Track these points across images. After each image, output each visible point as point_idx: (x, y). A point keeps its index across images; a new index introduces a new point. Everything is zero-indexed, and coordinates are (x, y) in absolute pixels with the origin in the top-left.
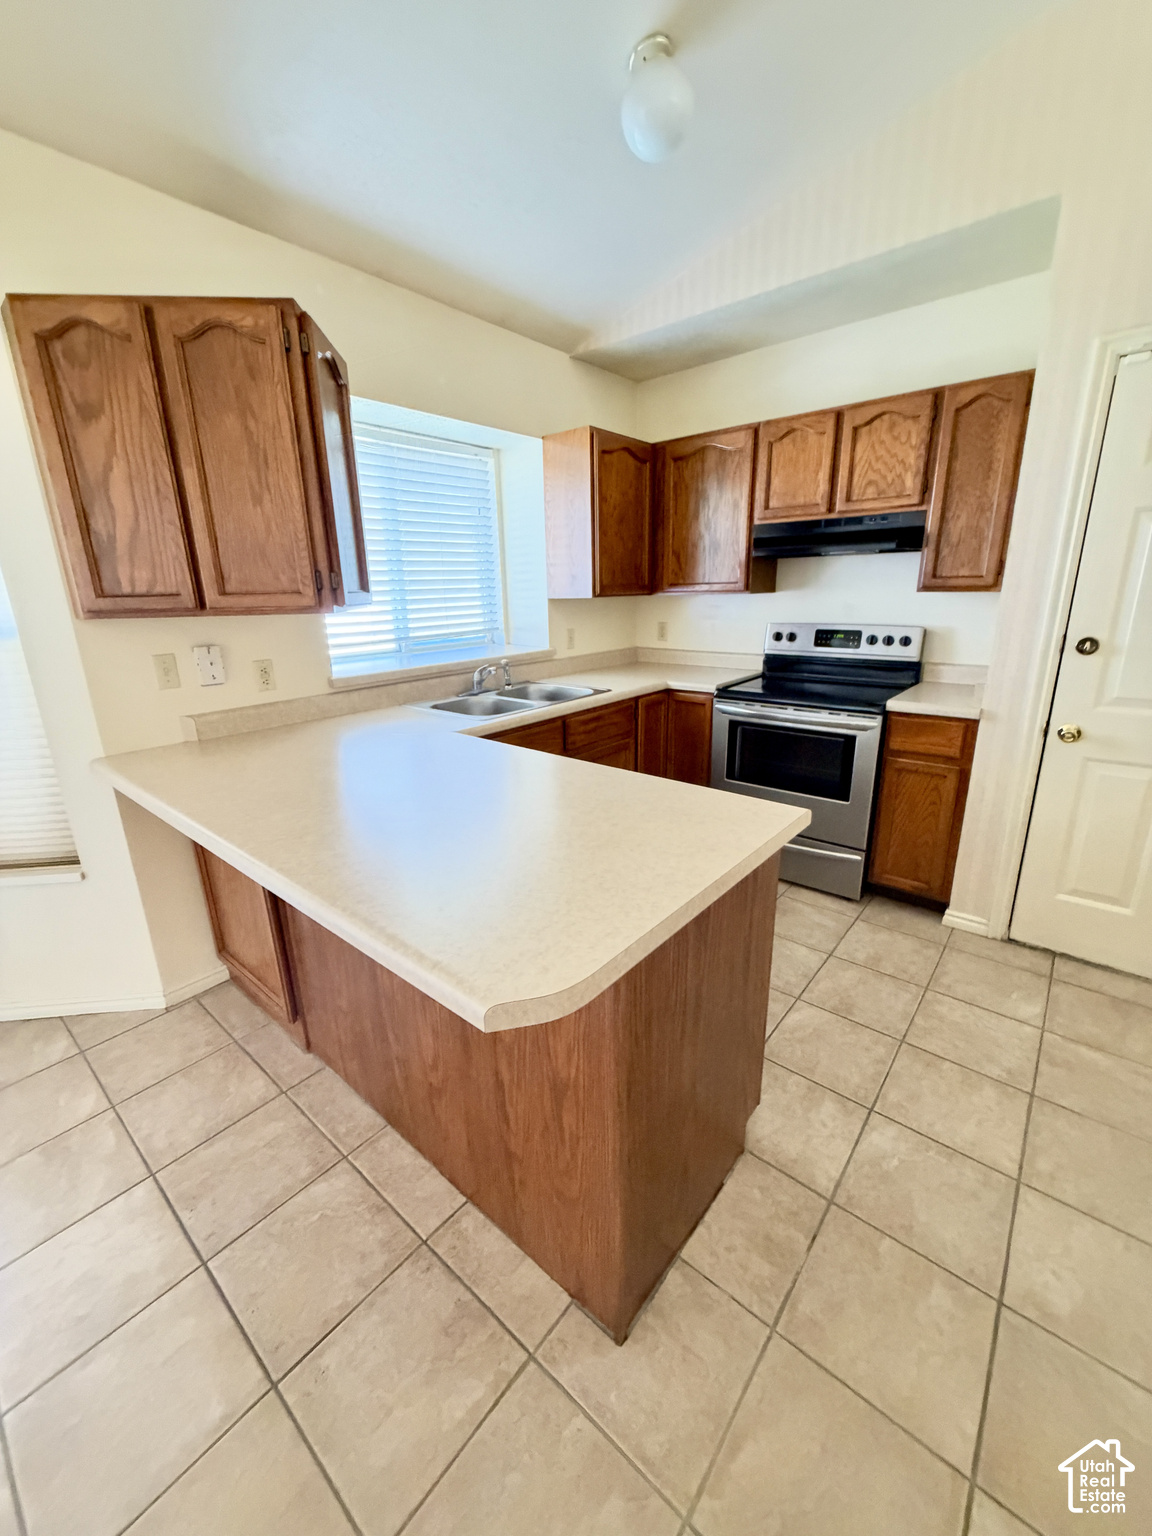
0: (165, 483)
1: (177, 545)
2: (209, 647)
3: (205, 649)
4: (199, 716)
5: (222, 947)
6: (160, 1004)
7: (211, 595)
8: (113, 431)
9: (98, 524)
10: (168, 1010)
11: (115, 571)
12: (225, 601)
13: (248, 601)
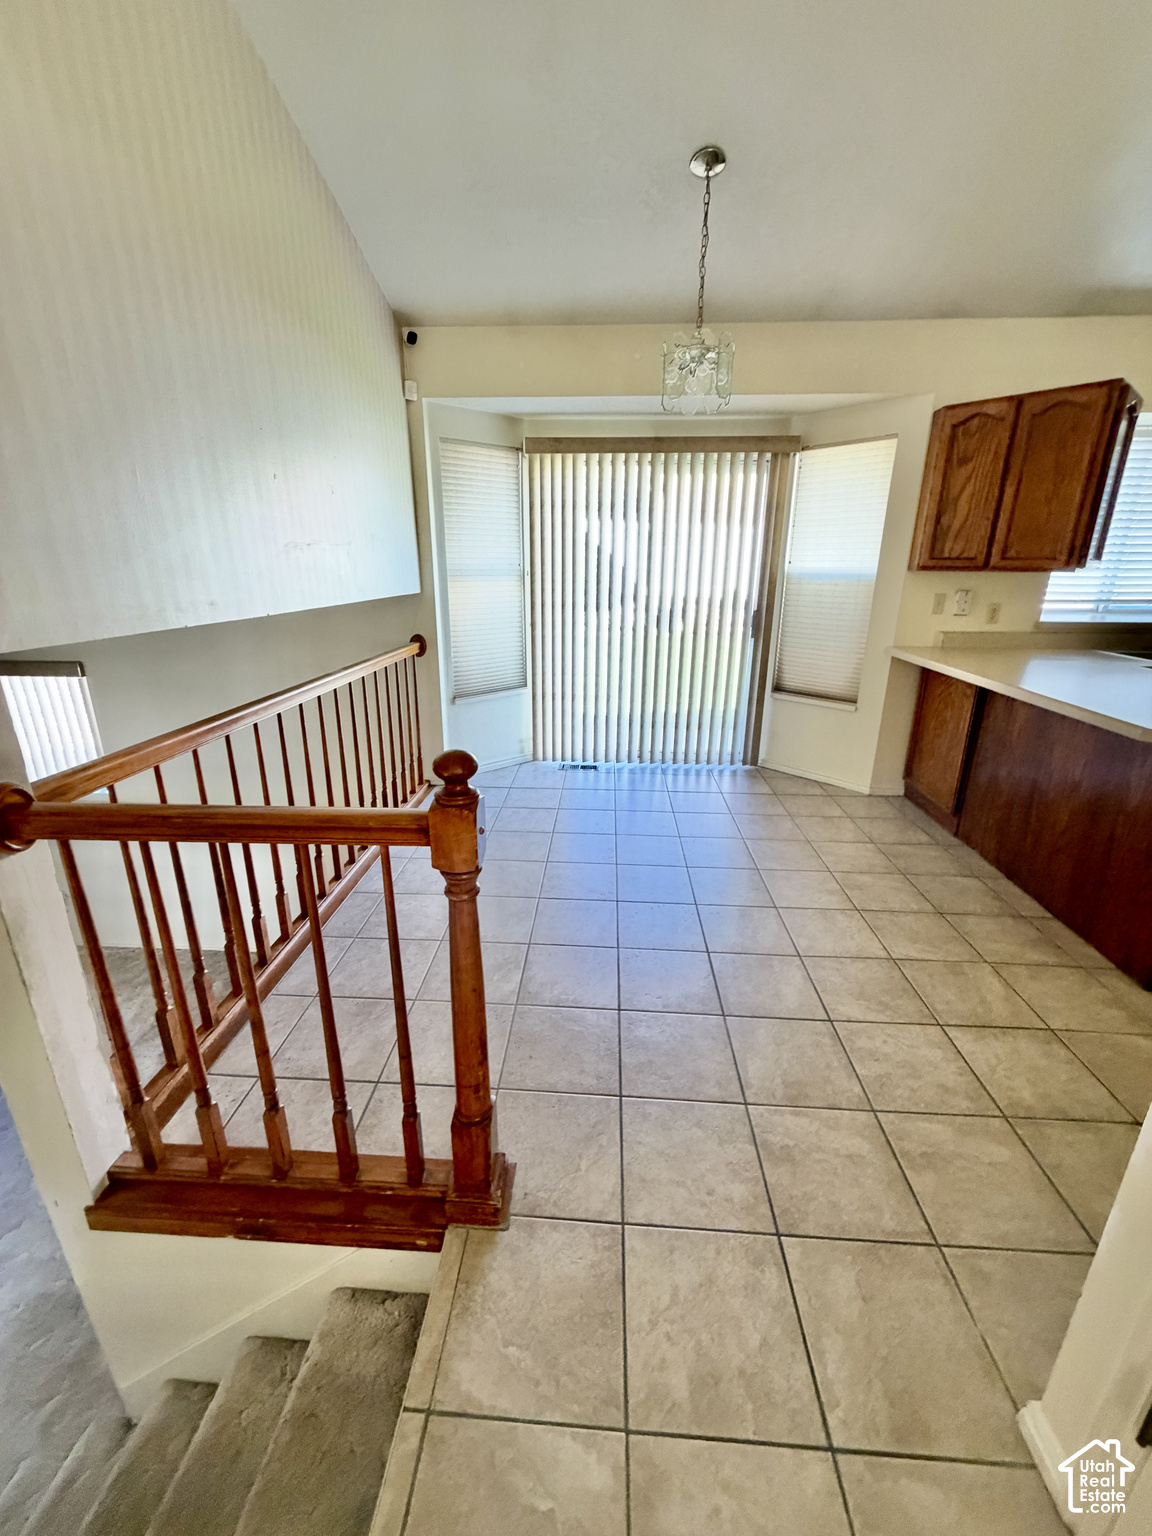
0: (993, 496)
1: (986, 533)
2: (967, 591)
3: (964, 594)
4: (947, 633)
5: (909, 772)
6: (867, 791)
7: (995, 559)
8: (973, 471)
9: (945, 521)
10: (870, 796)
11: (944, 542)
12: (1003, 563)
13: (1017, 563)
